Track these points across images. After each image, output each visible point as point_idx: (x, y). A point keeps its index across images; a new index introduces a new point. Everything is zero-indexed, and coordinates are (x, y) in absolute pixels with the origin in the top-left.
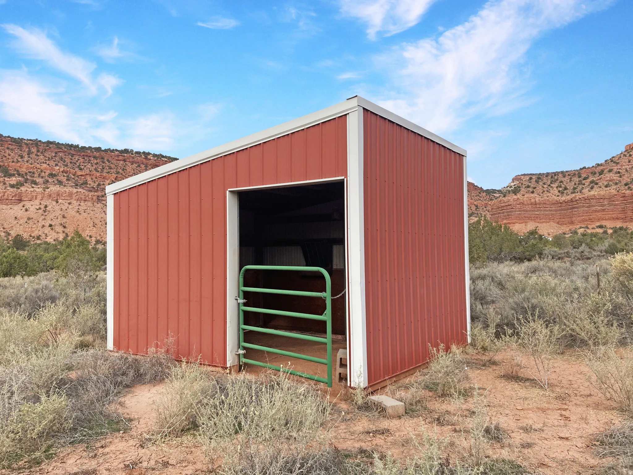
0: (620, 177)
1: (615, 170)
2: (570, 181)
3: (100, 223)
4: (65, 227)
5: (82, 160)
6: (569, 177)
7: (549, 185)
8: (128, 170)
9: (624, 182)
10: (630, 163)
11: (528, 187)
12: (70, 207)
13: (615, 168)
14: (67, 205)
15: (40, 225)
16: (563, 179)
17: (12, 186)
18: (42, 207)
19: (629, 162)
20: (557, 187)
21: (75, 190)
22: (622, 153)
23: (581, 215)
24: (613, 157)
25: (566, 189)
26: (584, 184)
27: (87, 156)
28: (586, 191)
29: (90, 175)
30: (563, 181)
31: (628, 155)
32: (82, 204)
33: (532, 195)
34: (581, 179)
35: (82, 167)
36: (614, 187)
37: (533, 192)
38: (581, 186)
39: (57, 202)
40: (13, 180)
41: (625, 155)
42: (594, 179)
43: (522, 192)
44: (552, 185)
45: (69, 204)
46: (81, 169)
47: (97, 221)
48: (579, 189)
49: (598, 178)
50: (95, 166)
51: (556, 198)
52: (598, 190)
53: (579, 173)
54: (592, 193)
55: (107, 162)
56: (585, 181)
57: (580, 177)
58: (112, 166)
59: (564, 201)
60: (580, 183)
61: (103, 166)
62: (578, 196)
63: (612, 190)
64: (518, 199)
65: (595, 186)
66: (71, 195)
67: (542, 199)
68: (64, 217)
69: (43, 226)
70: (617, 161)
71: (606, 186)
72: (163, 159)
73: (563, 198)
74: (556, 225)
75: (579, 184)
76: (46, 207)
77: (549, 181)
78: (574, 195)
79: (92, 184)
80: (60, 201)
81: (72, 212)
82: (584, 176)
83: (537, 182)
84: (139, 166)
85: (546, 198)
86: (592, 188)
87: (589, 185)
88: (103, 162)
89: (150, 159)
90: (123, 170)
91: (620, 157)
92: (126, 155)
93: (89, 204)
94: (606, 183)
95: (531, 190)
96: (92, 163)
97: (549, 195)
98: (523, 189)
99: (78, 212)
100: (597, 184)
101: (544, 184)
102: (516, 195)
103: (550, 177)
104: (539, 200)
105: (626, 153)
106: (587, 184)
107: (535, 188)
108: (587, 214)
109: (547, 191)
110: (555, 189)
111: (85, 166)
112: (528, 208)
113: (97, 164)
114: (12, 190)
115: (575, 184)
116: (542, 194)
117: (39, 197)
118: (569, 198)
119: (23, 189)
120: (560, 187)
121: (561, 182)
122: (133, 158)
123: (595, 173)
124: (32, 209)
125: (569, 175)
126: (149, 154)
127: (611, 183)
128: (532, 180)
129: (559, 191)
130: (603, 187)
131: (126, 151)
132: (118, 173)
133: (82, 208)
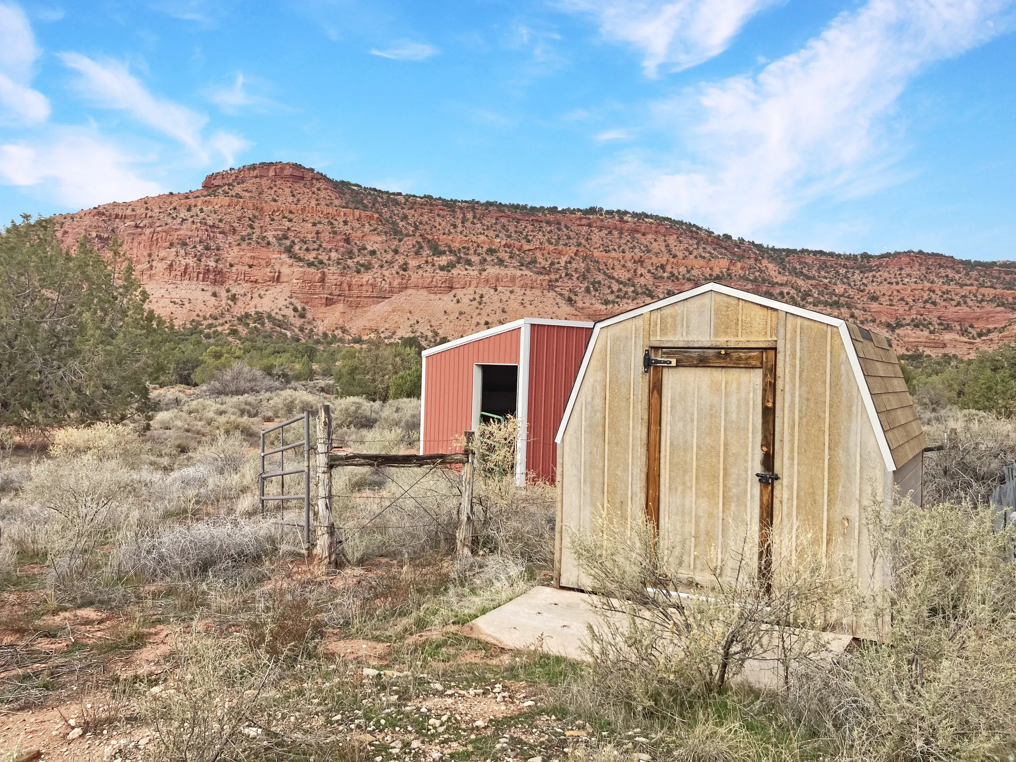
5: (530, 227)
8: (594, 240)
12: (512, 296)
14: (508, 294)
15: (474, 322)
17: (442, 268)
18: (477, 297)
21: (519, 273)
27: (537, 221)
29: (541, 249)
32: (528, 292)
35: (530, 238)
39: (496, 290)
40: (443, 260)
45: (511, 292)
46: (529, 241)
50: (548, 236)
55: (565, 229)
58: (573, 236)
61: (558, 235)
66: (513, 279)
68: (504, 311)
69: (478, 324)
72: (647, 220)
76: (482, 297)
79: (543, 263)
80: (499, 288)
84: (610, 233)
88: (559, 229)
89: (627, 222)
90: (587, 240)
92: (591, 216)
93: (537, 292)
96: (543, 232)
99: (522, 304)
111: (534, 236)
113: (550, 232)
114: (441, 273)
117: (474, 283)
119: (455, 272)
122: (602, 220)
124: (465, 300)
126: (626, 213)
131: (592, 210)
132: (579, 245)
133: (527, 299)
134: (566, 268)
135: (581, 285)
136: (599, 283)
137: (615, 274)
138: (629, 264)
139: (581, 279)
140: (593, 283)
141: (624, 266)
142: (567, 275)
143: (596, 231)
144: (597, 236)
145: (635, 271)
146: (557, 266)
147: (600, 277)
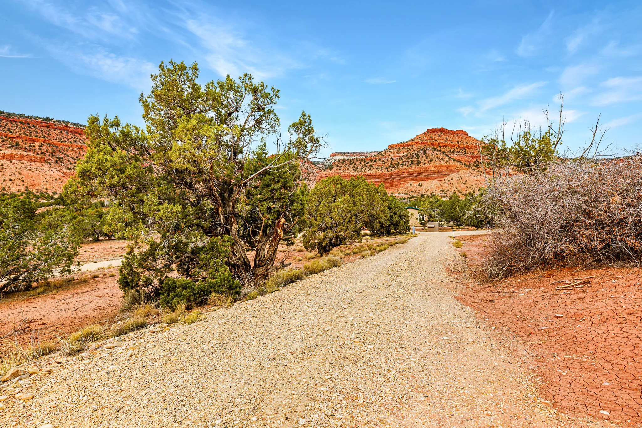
0: (384, 164)
1: (382, 160)
2: (360, 164)
3: (51, 179)
4: (23, 181)
5: (9, 124)
6: (360, 161)
7: (349, 166)
8: (53, 135)
9: (385, 167)
11: (338, 166)
12: (23, 166)
13: (382, 158)
14: (20, 164)
16: (357, 163)
19: (389, 155)
21: (25, 153)
24: (382, 151)
25: (357, 168)
27: (14, 121)
28: (367, 170)
29: (20, 138)
32: (33, 164)
33: (340, 171)
34: (365, 163)
35: (12, 130)
36: (381, 169)
37: (340, 170)
38: (365, 167)
39: (11, 162)
41: (387, 151)
42: (372, 164)
43: (334, 169)
45: (22, 163)
46: (11, 132)
47: (47, 178)
48: (364, 169)
49: (374, 163)
50: (23, 131)
51: (352, 174)
52: (373, 170)
53: (365, 160)
54: (370, 172)
55: (33, 128)
56: (367, 164)
58: (39, 131)
60: (365, 165)
61: (30, 130)
62: (363, 173)
63: (379, 171)
66: (22, 157)
67: (345, 174)
68: (20, 174)
69: (4, 180)
71: (377, 169)
72: (81, 127)
73: (356, 174)
77: (349, 163)
78: (361, 172)
79: (24, 146)
80: (13, 161)
81: (25, 170)
82: (367, 161)
83: (343, 163)
84: (61, 132)
85: (347, 173)
86: (370, 169)
88: (30, 127)
89: (70, 127)
90: (48, 134)
91: (385, 152)
92: (48, 122)
93: (39, 164)
94: (377, 167)
95: (339, 168)
96: (19, 128)
97: (348, 171)
98: (335, 167)
99: (31, 170)
100: (373, 167)
101: (346, 165)
103: (349, 161)
106: (368, 166)
107: (341, 167)
109: (348, 169)
110: (352, 168)
111: (14, 130)
113: (24, 128)
115: (362, 166)
116: (344, 171)
118: (358, 174)
120: (355, 167)
121: (355, 164)
122: (55, 125)
123: (372, 161)
126: (68, 122)
127: (379, 167)
128: (340, 162)
129: (354, 170)
130: (375, 169)
131: (47, 119)
132: (44, 137)
133: (33, 168)
134: (40, 149)
135: (52, 159)
136: (62, 158)
137: (69, 154)
138: (75, 149)
139: (51, 155)
140: (59, 158)
141: (73, 150)
142: (42, 153)
143: (52, 130)
144: (53, 133)
145: (79, 153)
146: (33, 148)
147: (62, 156)
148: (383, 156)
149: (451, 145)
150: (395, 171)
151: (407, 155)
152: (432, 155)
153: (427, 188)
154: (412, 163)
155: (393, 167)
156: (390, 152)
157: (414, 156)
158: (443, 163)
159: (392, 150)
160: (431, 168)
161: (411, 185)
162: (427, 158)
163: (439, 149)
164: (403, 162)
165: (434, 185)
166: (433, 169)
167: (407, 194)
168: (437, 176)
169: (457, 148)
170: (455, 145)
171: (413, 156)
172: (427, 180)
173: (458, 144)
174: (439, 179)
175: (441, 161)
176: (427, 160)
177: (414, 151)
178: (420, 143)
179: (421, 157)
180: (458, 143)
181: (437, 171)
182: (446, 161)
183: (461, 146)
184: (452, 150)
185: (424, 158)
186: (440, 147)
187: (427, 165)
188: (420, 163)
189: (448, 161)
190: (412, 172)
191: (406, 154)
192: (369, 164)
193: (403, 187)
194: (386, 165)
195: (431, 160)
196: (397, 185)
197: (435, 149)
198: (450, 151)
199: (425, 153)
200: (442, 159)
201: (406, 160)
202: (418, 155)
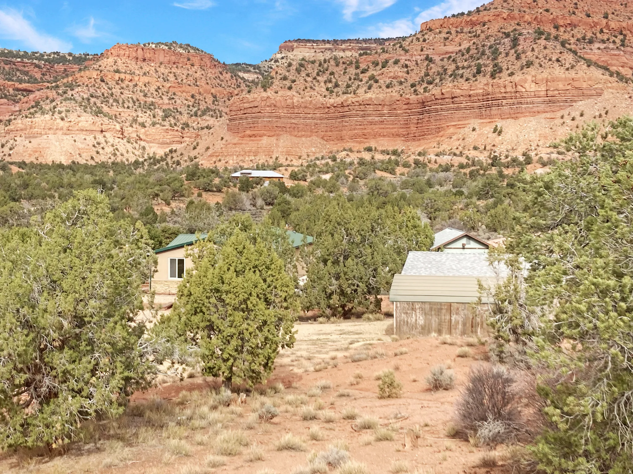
0: (408, 73)
1: (402, 62)
2: (345, 73)
6: (344, 66)
7: (315, 78)
9: (410, 81)
10: (422, 53)
11: (285, 78)
13: (403, 58)
16: (335, 69)
19: (422, 50)
20: (325, 82)
22: (415, 35)
23: (353, 127)
25: (337, 85)
26: (361, 81)
28: (361, 91)
30: (335, 71)
31: (421, 40)
33: (289, 93)
34: (359, 71)
36: (397, 88)
37: (290, 88)
38: (357, 83)
41: (418, 39)
42: (375, 73)
43: (274, 87)
44: (318, 78)
48: (354, 87)
49: (380, 72)
51: (322, 99)
52: (377, 91)
53: (357, 62)
54: (369, 95)
56: (363, 75)
57: (357, 67)
59: (332, 105)
60: (357, 78)
62: (350, 98)
63: (394, 93)
64: (268, 97)
65: (375, 84)
67: (303, 100)
70: (407, 48)
71: (388, 87)
73: (332, 101)
74: (319, 140)
75: (355, 79)
77: (316, 71)
78: (345, 97)
82: (363, 66)
83: (298, 71)
85: (308, 98)
86: (370, 88)
87: (367, 83)
91: (412, 42)
94: (388, 81)
95: (288, 83)
97: (313, 93)
98: (276, 82)
100: (377, 81)
101: (308, 75)
102: (265, 90)
103: (317, 64)
104: (298, 101)
105: (419, 36)
106: (365, 80)
107: (294, 81)
108: (361, 127)
109: (311, 88)
110: (322, 84)
112: (282, 112)
115: (350, 79)
116: (302, 92)
118: (339, 100)
120: (330, 81)
121: (332, 74)
123: (377, 64)
125: (344, 63)
127: (394, 82)
128: (291, 68)
129: (327, 89)
130: (384, 87)
148: (407, 51)
149: (586, 24)
150: (434, 92)
151: (468, 50)
152: (533, 50)
153: (515, 139)
154: (479, 72)
155: (430, 83)
156: (424, 40)
157: (487, 52)
158: (558, 72)
159: (430, 37)
160: (527, 85)
161: (474, 130)
162: (518, 58)
163: (553, 32)
164: (458, 68)
165: (535, 130)
166: (533, 87)
167: (461, 154)
168: (542, 107)
169: (601, 31)
170: (596, 24)
171: (483, 53)
172: (516, 118)
173: (604, 21)
174: (548, 115)
175: (556, 65)
176: (519, 64)
177: (487, 38)
178: (505, 16)
179: (503, 55)
180: (606, 17)
181: (543, 93)
182: (567, 65)
183: (613, 25)
184: (589, 35)
185: (512, 57)
186: (557, 27)
187: (516, 78)
188: (501, 71)
189: (573, 67)
190: (477, 95)
191: (465, 45)
192: (368, 74)
193: (454, 137)
194: (414, 77)
195: (529, 64)
196: (439, 129)
197: (541, 33)
198: (584, 38)
199: (515, 43)
200: (558, 60)
201: (466, 64)
202: (497, 49)
